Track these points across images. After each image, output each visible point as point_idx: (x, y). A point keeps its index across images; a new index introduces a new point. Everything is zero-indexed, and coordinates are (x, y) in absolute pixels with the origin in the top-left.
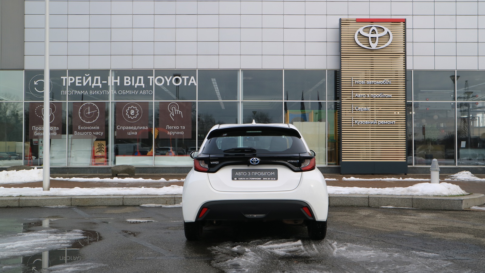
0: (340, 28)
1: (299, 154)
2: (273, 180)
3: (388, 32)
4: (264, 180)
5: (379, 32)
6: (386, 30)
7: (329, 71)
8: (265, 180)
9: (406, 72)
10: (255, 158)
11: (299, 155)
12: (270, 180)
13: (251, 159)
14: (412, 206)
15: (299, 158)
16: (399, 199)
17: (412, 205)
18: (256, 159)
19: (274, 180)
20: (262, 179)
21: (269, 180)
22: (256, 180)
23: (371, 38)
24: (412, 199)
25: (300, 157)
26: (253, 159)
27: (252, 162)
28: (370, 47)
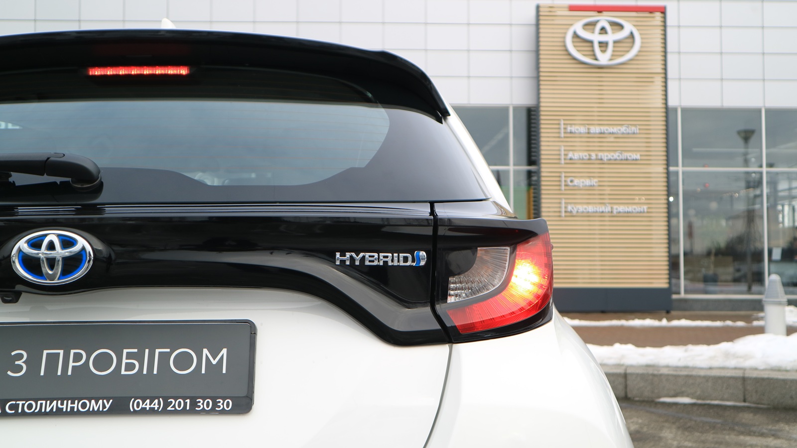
0: (538, 25)
1: (432, 204)
2: (213, 411)
3: (632, 34)
4: (135, 413)
5: (614, 31)
6: (628, 28)
7: (516, 109)
8: (143, 412)
9: (668, 112)
10: (52, 236)
11: (432, 212)
12: (184, 412)
13: (22, 244)
14: (741, 397)
15: (429, 231)
16: (707, 378)
17: (744, 396)
18: (67, 243)
19: (223, 412)
20: (120, 408)
21: (175, 412)
22: (72, 413)
23: (600, 43)
24: (744, 379)
25: (436, 222)
26: (36, 244)
27: (31, 264)
28: (596, 59)
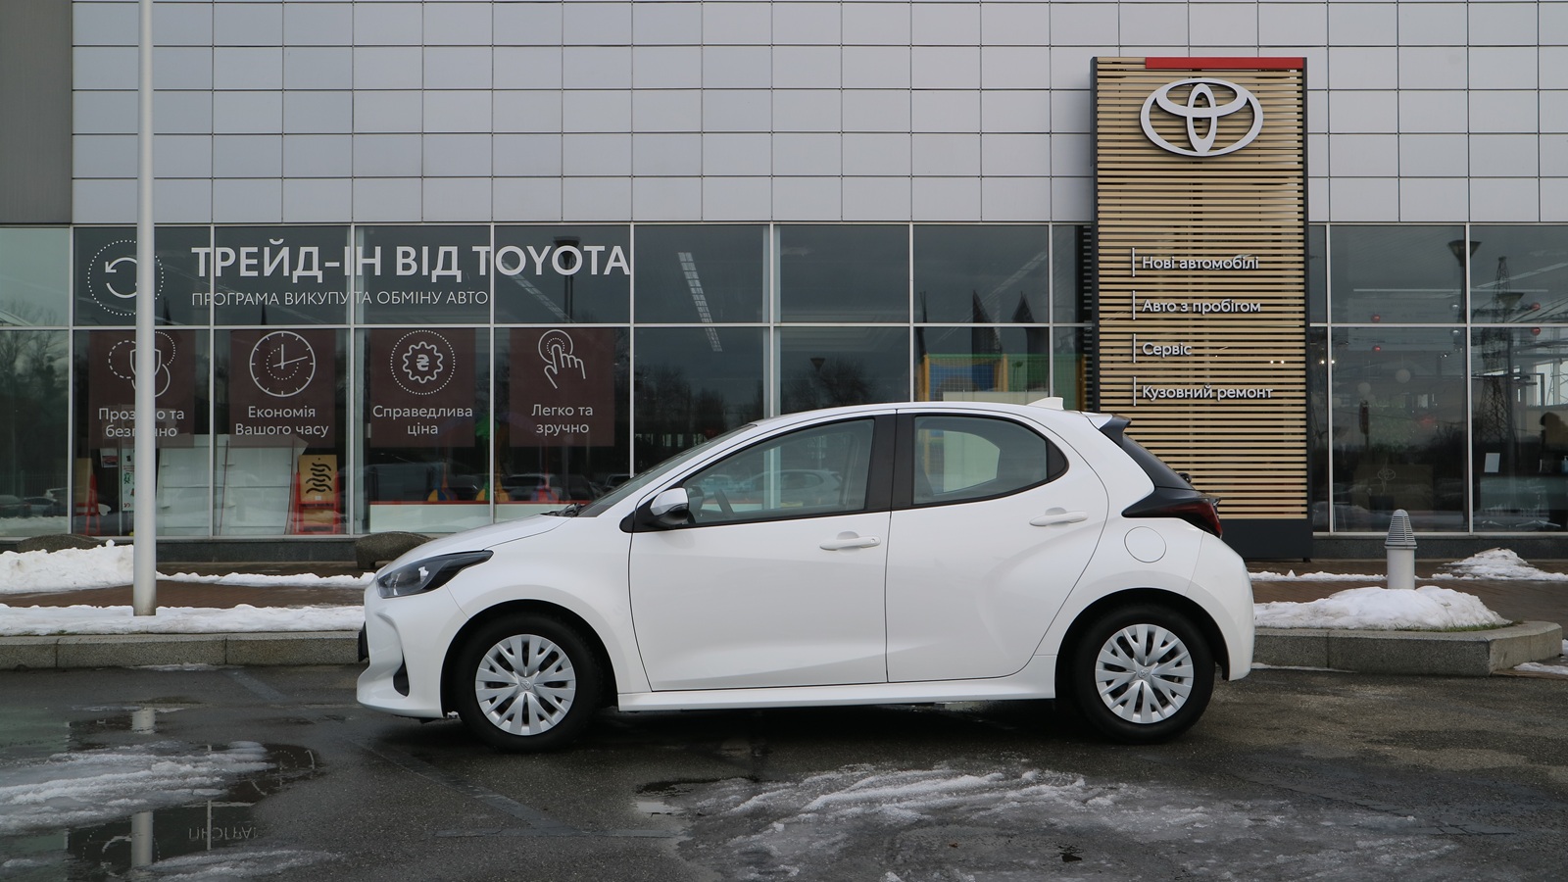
0: (1094, 89)
3: (1248, 102)
5: (1219, 102)
6: (1243, 94)
7: (1058, 226)
9: (1307, 230)
14: (1326, 663)
16: (1284, 639)
17: (1328, 661)
23: (1195, 120)
24: (1328, 639)
28: (1192, 148)
